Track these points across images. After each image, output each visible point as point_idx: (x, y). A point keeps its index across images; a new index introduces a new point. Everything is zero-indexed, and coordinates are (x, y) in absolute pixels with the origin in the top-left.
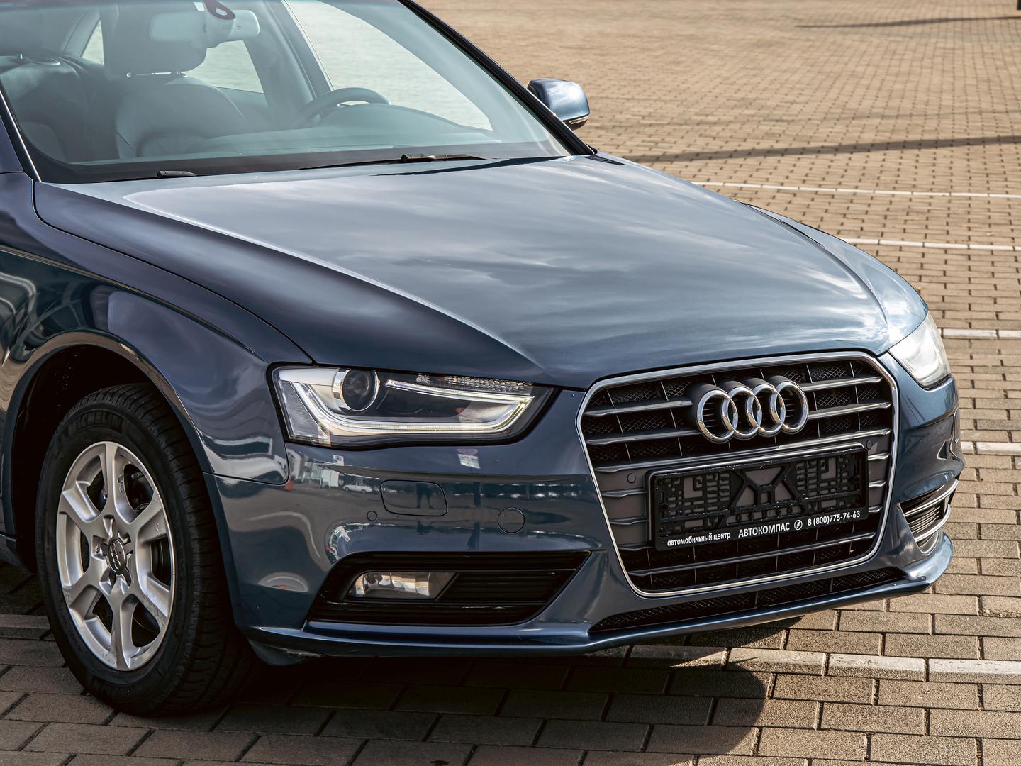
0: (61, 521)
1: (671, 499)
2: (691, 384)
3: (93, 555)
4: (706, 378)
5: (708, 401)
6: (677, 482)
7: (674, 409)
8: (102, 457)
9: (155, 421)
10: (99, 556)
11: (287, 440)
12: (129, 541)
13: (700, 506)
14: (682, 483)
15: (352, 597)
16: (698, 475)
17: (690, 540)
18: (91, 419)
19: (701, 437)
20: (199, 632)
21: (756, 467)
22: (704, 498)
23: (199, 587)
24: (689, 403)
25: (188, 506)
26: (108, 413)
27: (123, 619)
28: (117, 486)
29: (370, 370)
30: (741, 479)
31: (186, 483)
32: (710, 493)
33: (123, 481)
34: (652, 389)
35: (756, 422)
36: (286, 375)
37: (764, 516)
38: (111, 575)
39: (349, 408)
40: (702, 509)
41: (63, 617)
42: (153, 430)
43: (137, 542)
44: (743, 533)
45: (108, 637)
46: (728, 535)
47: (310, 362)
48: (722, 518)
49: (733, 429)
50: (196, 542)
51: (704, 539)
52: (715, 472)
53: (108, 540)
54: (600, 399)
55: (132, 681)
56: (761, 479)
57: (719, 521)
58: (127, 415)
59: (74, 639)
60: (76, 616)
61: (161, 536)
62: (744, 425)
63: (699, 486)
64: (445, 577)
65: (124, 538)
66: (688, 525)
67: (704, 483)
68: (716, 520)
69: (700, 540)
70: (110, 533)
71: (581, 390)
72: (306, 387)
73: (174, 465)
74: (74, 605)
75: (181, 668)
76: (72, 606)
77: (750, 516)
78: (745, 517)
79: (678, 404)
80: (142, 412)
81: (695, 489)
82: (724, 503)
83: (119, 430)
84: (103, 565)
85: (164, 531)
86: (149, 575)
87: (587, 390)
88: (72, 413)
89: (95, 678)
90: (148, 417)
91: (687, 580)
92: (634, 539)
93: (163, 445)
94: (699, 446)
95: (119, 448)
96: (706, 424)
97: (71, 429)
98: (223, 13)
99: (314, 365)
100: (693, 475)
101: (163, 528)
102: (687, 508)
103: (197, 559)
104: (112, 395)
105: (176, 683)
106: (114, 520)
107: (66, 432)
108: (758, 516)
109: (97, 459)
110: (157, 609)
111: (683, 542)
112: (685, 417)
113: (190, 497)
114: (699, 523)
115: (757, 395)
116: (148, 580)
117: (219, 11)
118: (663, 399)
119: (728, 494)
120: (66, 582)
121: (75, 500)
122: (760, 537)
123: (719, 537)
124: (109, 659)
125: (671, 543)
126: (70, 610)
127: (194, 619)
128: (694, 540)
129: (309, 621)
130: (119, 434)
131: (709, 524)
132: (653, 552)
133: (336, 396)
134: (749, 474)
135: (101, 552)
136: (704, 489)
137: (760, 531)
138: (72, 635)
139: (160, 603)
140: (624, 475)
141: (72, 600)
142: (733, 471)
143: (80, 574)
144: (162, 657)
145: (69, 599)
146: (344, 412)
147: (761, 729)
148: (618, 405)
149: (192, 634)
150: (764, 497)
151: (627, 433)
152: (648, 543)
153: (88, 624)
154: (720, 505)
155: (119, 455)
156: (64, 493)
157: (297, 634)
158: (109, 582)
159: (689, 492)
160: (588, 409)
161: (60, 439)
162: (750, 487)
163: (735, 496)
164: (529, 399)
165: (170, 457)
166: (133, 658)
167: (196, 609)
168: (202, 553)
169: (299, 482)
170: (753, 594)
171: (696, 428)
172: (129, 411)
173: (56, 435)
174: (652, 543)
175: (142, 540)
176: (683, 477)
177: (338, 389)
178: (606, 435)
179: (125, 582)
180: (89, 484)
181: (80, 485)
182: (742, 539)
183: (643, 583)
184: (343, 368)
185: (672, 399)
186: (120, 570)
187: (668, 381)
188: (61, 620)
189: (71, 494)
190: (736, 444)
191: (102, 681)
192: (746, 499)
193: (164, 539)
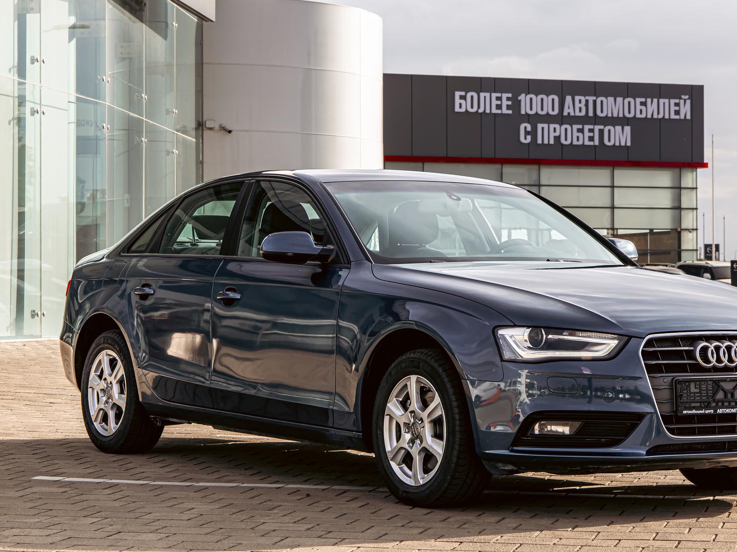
0: (387, 419)
1: (685, 392)
2: (693, 340)
3: (403, 432)
4: (701, 338)
5: (701, 348)
6: (687, 384)
7: (685, 350)
8: (408, 384)
9: (436, 361)
10: (406, 432)
11: (502, 360)
12: (422, 422)
13: (698, 396)
14: (689, 385)
15: (533, 435)
16: (697, 381)
17: (694, 412)
18: (403, 365)
19: (699, 364)
20: (458, 458)
21: (724, 380)
22: (700, 392)
23: (458, 436)
24: (692, 348)
25: (453, 398)
26: (412, 361)
27: (418, 460)
28: (416, 396)
29: (540, 327)
30: (718, 385)
31: (452, 387)
32: (703, 390)
33: (419, 394)
34: (674, 341)
35: (725, 360)
36: (501, 332)
37: (729, 405)
38: (412, 441)
39: (531, 346)
40: (699, 398)
41: (387, 466)
42: (436, 365)
43: (426, 421)
44: (720, 411)
45: (410, 473)
46: (712, 411)
47: (513, 324)
48: (709, 403)
49: (713, 360)
50: (457, 415)
51: (701, 412)
52: (705, 380)
53: (411, 423)
54: (650, 343)
55: (423, 489)
56: (728, 386)
57: (708, 404)
58: (423, 360)
59: (393, 476)
60: (393, 464)
61: (439, 416)
62: (719, 360)
63: (698, 387)
64: (577, 424)
65: (419, 421)
66: (693, 405)
67: (700, 385)
68: (706, 404)
69: (699, 412)
70: (412, 420)
71: (641, 338)
72: (511, 337)
73: (446, 380)
74: (392, 460)
75: (449, 477)
76: (391, 460)
77: (723, 404)
78: (720, 404)
79: (687, 348)
80: (430, 358)
81: (696, 388)
82: (710, 396)
83: (418, 368)
84: (408, 436)
85: (440, 413)
86: (432, 437)
87: (644, 338)
88: (393, 365)
89: (404, 491)
90: (433, 360)
91: (692, 432)
92: (667, 408)
93: (441, 371)
94: (697, 368)
95: (418, 377)
96: (701, 359)
97: (393, 373)
98: (456, 198)
99: (515, 326)
100: (695, 381)
101: (440, 412)
102: (692, 397)
103: (458, 422)
104: (414, 353)
105: (446, 486)
106: (415, 414)
107: (390, 374)
108: (726, 404)
109: (406, 385)
110: (437, 451)
111: (690, 412)
112: (690, 355)
113: (455, 394)
114: (698, 404)
115: (726, 347)
116: (432, 439)
117: (453, 197)
118: (680, 346)
119: (712, 392)
120: (388, 448)
121: (393, 407)
122: (728, 414)
123: (707, 412)
124: (409, 482)
125: (685, 412)
126: (390, 462)
127: (455, 453)
128: (696, 412)
129: (512, 447)
130: (418, 370)
131: (703, 406)
132: (676, 416)
133: (526, 341)
134: (722, 384)
135: (407, 431)
136: (700, 388)
137: (728, 411)
138: (391, 474)
139: (438, 448)
140: (662, 378)
141: (392, 457)
142: (714, 381)
143: (395, 444)
144: (439, 474)
145: (390, 456)
146: (529, 348)
147: (730, 513)
148: (658, 347)
149: (455, 459)
150: (729, 396)
151: (663, 360)
152: (674, 412)
153: (399, 468)
154: (707, 396)
155: (418, 381)
156: (388, 405)
157: (506, 453)
158: (411, 445)
159: (693, 389)
160: (644, 347)
161: (387, 378)
162: (722, 390)
163: (715, 394)
164: (616, 342)
165: (444, 376)
166: (423, 479)
167: (457, 447)
168: (460, 420)
169: (504, 391)
170: (725, 443)
171: (696, 359)
172: (424, 358)
173: (385, 377)
174: (676, 412)
175: (429, 420)
176: (690, 381)
177: (526, 338)
178: (653, 360)
179: (419, 442)
180: (401, 399)
181: (396, 400)
182: (719, 414)
183: (672, 431)
184: (528, 327)
185: (684, 346)
186: (417, 437)
187: (683, 338)
188: (386, 468)
189: (392, 405)
190: (715, 369)
191: (407, 492)
192: (720, 395)
193: (440, 418)
